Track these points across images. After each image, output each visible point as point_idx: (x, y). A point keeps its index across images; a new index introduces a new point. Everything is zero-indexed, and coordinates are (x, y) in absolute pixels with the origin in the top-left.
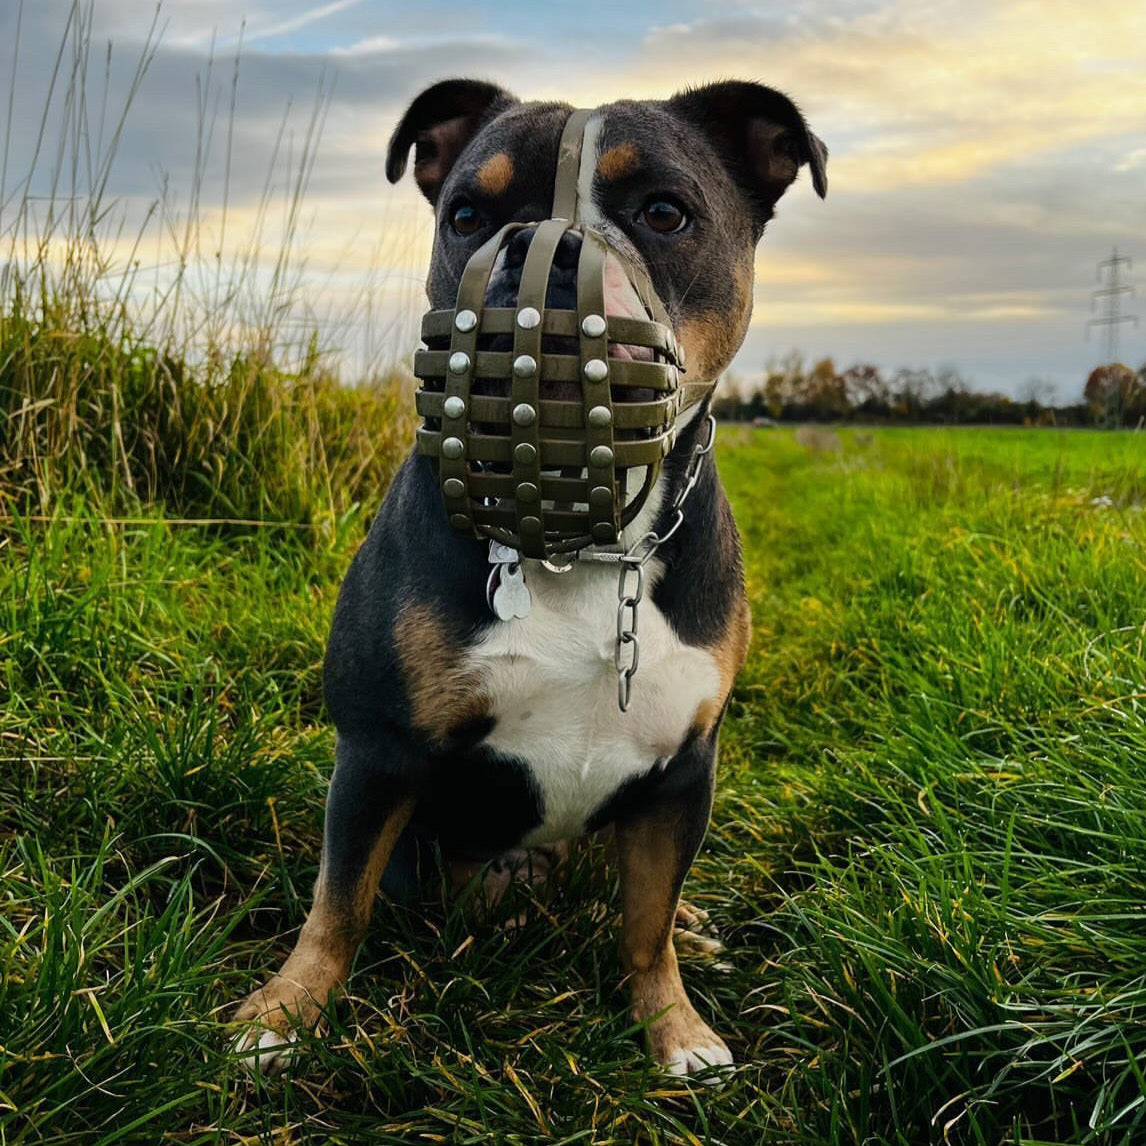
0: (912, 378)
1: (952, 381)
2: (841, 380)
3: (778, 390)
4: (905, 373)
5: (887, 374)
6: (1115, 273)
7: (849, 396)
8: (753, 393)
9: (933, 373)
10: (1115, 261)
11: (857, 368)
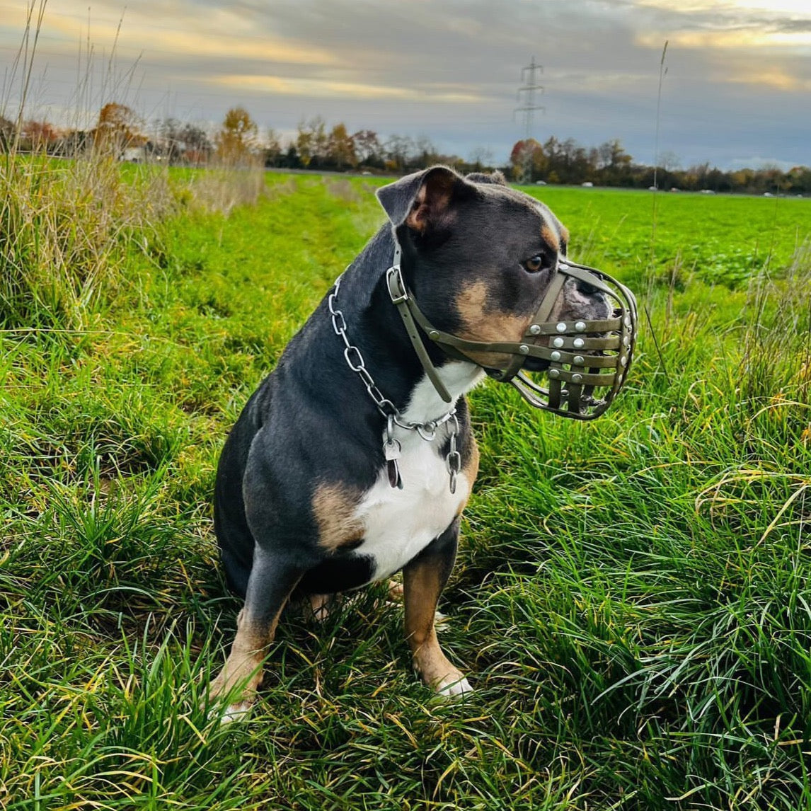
0: (400, 141)
1: (426, 146)
2: (351, 140)
3: (307, 145)
4: (396, 138)
5: (383, 139)
6: (532, 76)
7: (357, 153)
8: (288, 146)
9: (414, 139)
10: (533, 67)
11: (362, 132)
